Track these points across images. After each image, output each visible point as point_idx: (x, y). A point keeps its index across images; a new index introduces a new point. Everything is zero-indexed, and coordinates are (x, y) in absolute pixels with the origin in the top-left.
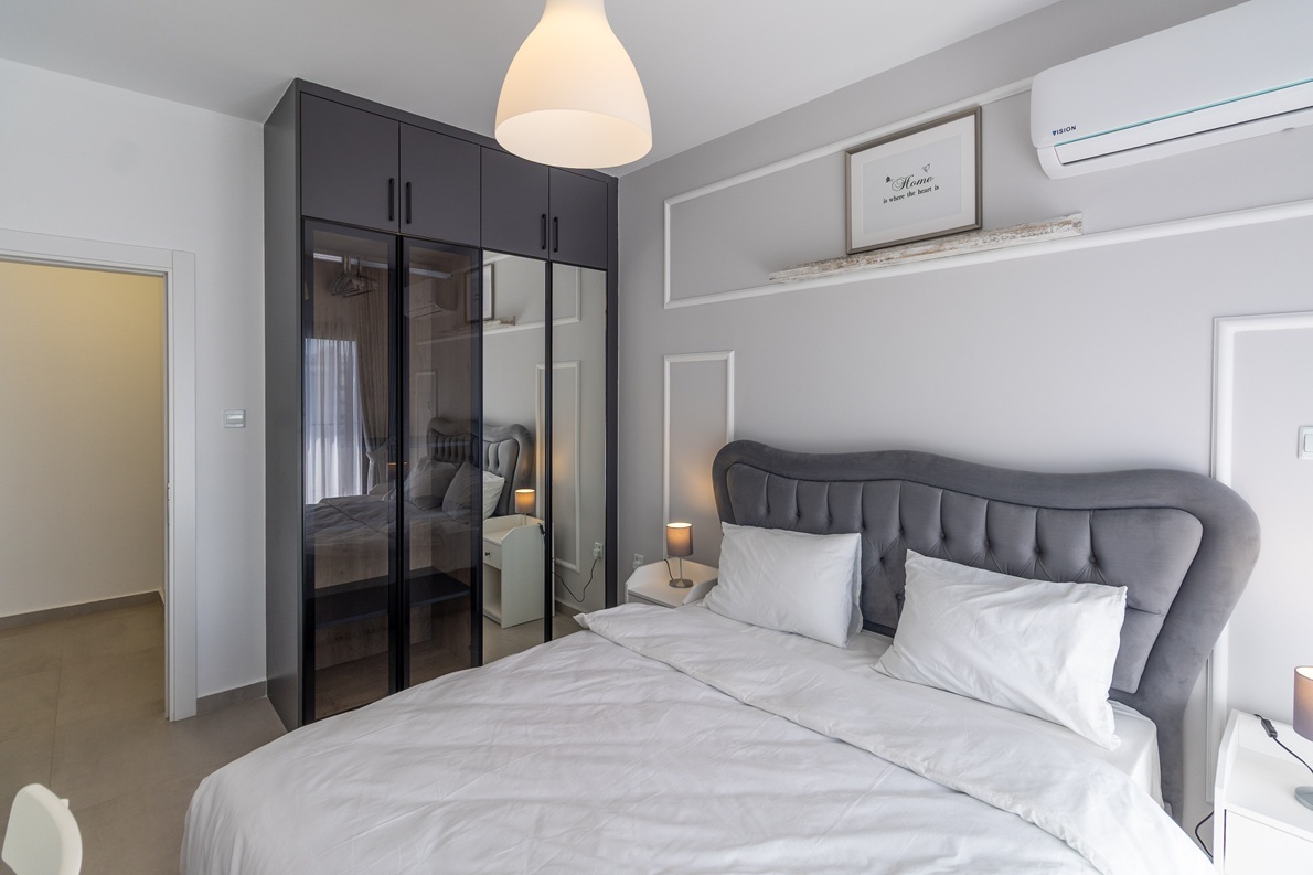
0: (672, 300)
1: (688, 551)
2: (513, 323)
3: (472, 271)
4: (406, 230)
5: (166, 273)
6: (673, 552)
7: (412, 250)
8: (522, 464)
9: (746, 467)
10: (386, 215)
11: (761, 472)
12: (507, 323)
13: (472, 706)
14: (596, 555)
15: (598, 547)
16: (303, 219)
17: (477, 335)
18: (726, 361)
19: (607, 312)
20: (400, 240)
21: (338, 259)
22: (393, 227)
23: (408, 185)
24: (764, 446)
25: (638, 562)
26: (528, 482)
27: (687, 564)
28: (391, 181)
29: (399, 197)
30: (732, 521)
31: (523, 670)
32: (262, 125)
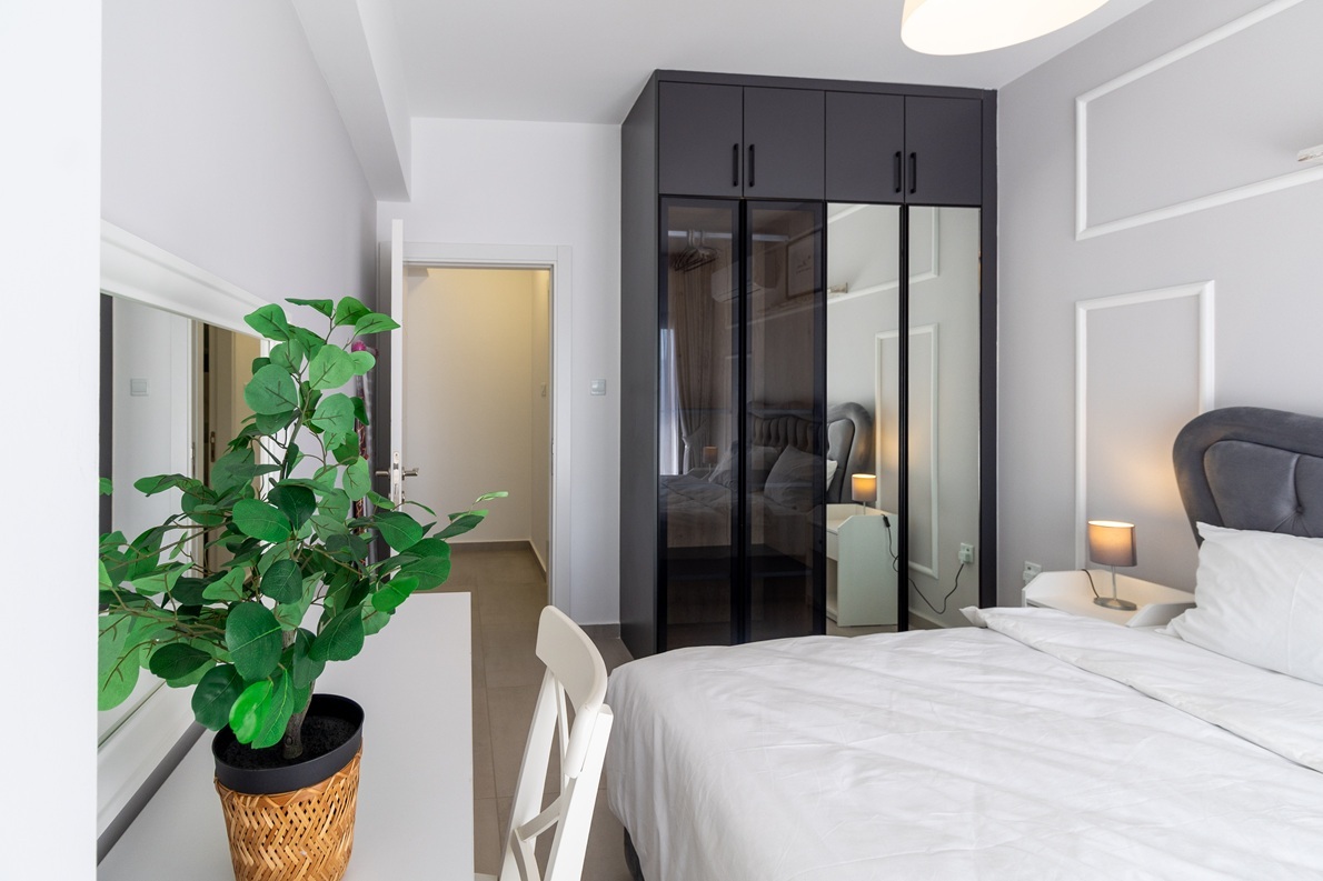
0: (1089, 226)
1: (1129, 561)
2: (845, 290)
3: (815, 232)
4: (750, 193)
5: (553, 266)
6: (1097, 558)
7: (756, 215)
8: (858, 447)
9: (1246, 445)
10: (730, 182)
11: (1281, 452)
12: (837, 291)
13: (856, 669)
14: (962, 559)
15: (968, 547)
16: (660, 197)
17: (821, 304)
18: (1198, 299)
19: (981, 259)
20: (743, 205)
21: (683, 234)
22: (736, 192)
23: (752, 148)
24: (1288, 414)
25: (1032, 572)
26: (867, 465)
27: (1122, 580)
28: (736, 147)
29: (743, 160)
30: (1218, 520)
31: (909, 649)
32: (620, 126)
